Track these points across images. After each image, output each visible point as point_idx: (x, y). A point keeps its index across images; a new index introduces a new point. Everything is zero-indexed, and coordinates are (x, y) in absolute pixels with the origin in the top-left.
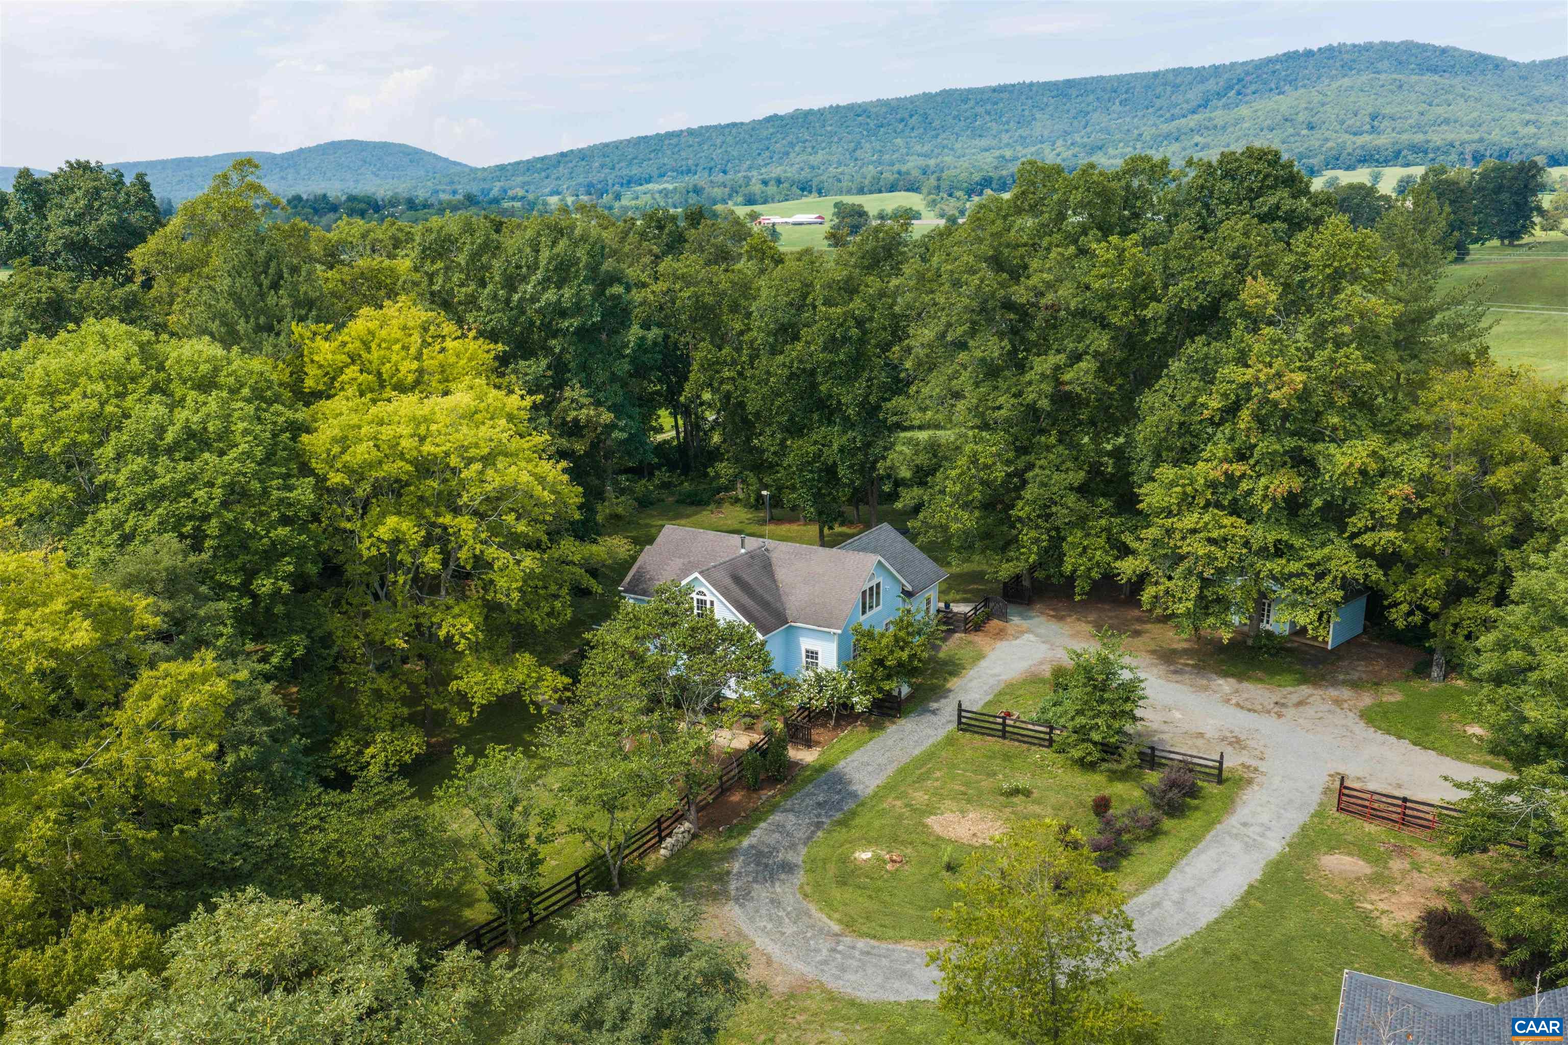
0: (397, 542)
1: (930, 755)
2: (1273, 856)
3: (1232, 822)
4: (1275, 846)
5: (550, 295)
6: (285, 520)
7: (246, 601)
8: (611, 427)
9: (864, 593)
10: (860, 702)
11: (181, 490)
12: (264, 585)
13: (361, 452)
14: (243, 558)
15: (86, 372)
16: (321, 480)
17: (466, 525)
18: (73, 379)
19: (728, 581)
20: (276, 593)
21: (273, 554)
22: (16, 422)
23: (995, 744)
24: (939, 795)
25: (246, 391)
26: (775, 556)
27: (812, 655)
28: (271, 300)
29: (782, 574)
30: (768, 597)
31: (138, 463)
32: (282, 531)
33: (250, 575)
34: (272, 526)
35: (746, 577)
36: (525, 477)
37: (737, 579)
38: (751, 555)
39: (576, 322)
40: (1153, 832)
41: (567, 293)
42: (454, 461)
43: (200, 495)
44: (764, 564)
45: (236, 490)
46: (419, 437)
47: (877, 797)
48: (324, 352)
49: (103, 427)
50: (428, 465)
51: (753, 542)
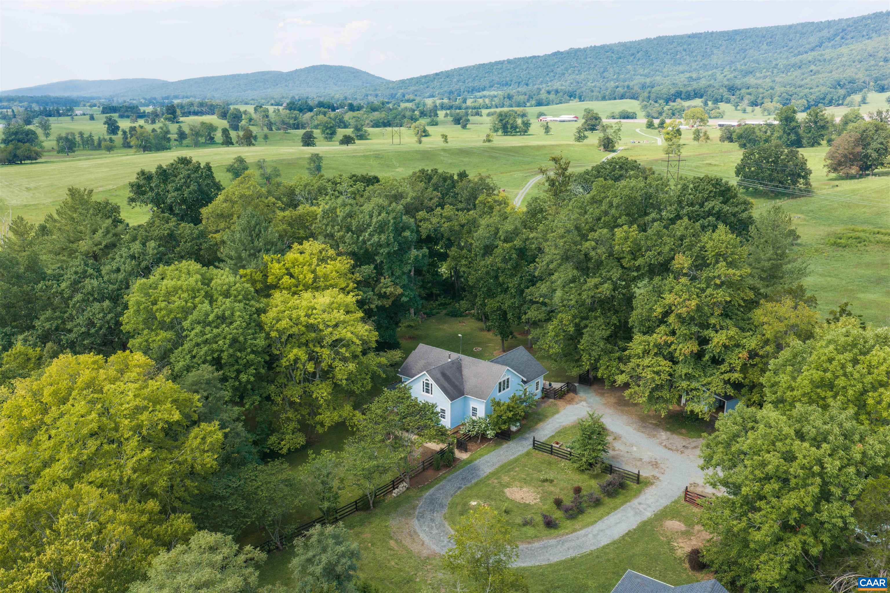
0: (296, 360)
1: (516, 460)
2: (645, 518)
3: (635, 502)
4: (648, 514)
5: (376, 238)
6: (253, 352)
7: (237, 383)
8: (402, 295)
9: (500, 384)
10: (490, 433)
11: (215, 339)
12: (244, 377)
13: (284, 323)
14: (236, 367)
15: (181, 288)
16: (268, 334)
17: (326, 352)
18: (176, 290)
19: (439, 376)
20: (248, 382)
21: (248, 365)
22: (155, 308)
23: (546, 456)
24: (514, 479)
25: (240, 297)
26: (463, 363)
27: (474, 409)
28: (256, 243)
29: (466, 372)
30: (457, 383)
31: (198, 329)
32: (252, 356)
33: (239, 372)
34: (249, 354)
35: (448, 373)
36: (349, 335)
37: (444, 375)
38: (453, 362)
39: (386, 250)
40: (597, 503)
41: (383, 237)
42: (321, 327)
43: (220, 342)
44: (458, 367)
45: (235, 341)
46: (308, 316)
47: (488, 477)
48: (276, 268)
49: (187, 312)
50: (311, 328)
51: (455, 356)
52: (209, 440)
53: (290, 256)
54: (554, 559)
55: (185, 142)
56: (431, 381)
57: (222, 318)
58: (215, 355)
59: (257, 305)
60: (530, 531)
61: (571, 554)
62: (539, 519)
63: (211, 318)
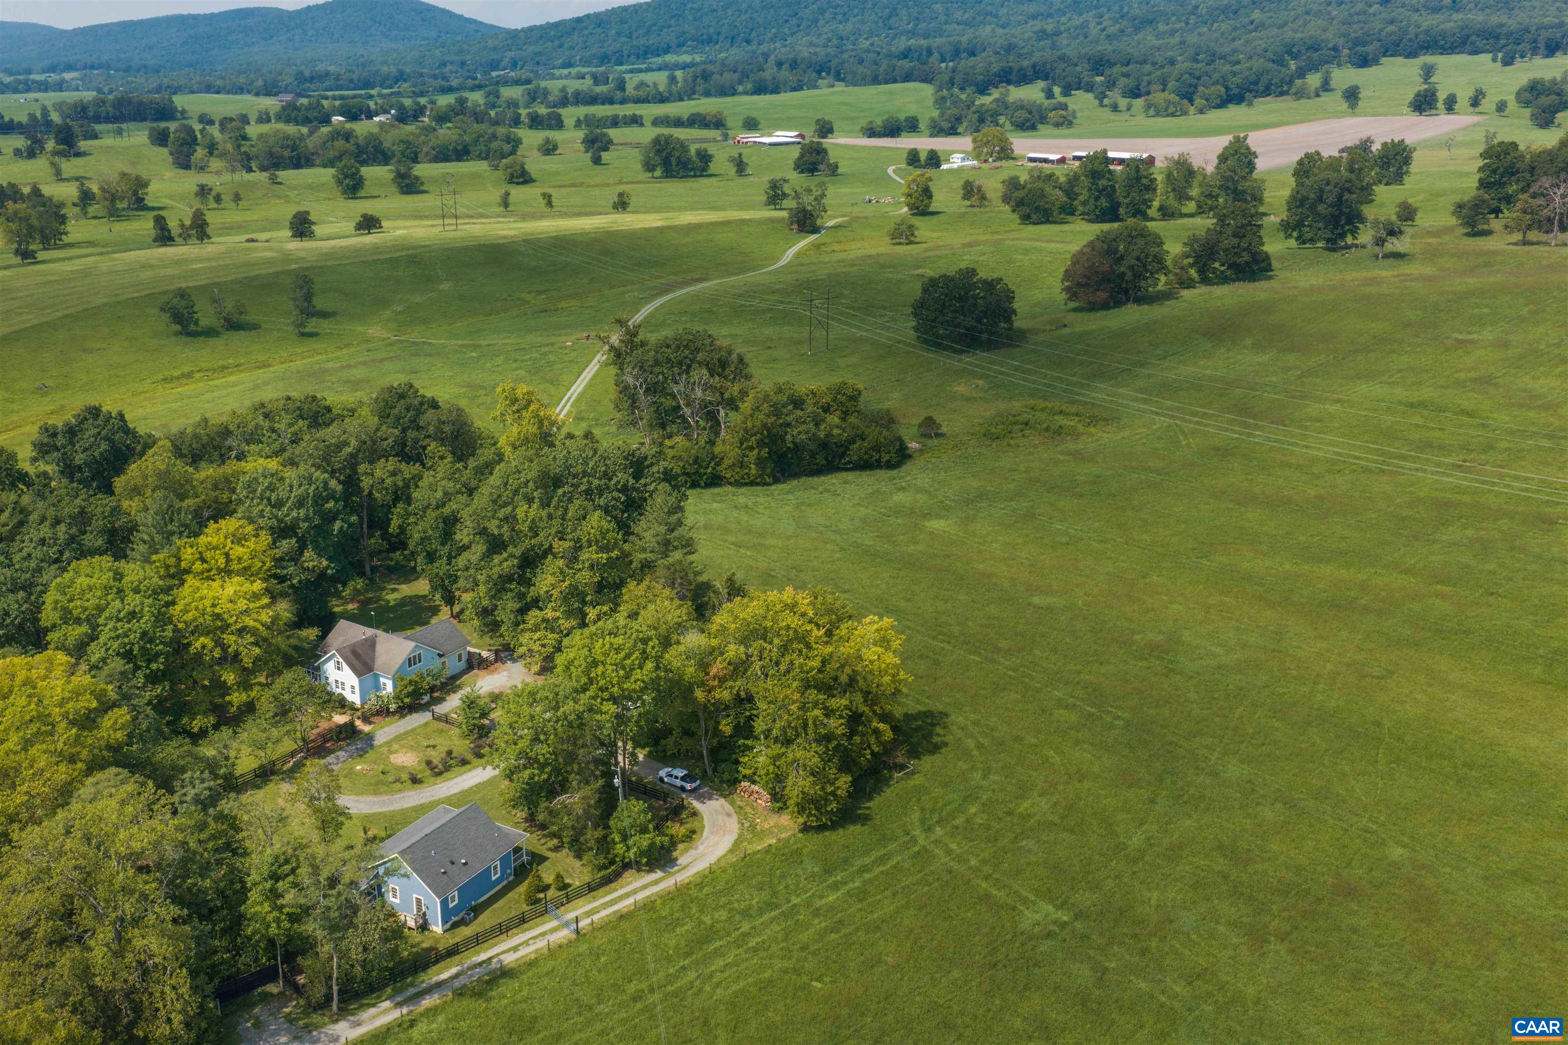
0: (204, 647)
1: (413, 730)
5: (294, 514)
6: (161, 643)
7: (148, 671)
8: (327, 568)
9: (406, 660)
10: (393, 707)
11: (126, 634)
12: (154, 666)
13: (189, 617)
14: (147, 657)
15: (94, 586)
16: (176, 626)
17: (232, 639)
18: (89, 588)
19: (349, 654)
20: (158, 669)
21: (157, 655)
22: (71, 605)
23: (442, 725)
24: (402, 747)
25: (150, 592)
26: (378, 639)
27: (384, 684)
28: (169, 527)
29: (379, 648)
30: (367, 660)
31: (111, 625)
32: (161, 647)
33: (149, 661)
34: (157, 645)
35: (360, 651)
36: (252, 623)
37: (354, 653)
38: (366, 640)
39: (307, 524)
40: (464, 762)
41: (302, 512)
42: (227, 616)
43: (132, 637)
44: (371, 643)
45: (144, 634)
46: (214, 606)
47: (381, 746)
48: (188, 554)
49: (101, 609)
50: (218, 616)
51: (370, 632)
52: (120, 721)
53: (203, 540)
54: (406, 806)
55: (92, 210)
56: (341, 660)
57: (133, 615)
58: (128, 647)
59: (166, 599)
60: (398, 785)
61: (423, 801)
62: (405, 777)
63: (122, 615)
